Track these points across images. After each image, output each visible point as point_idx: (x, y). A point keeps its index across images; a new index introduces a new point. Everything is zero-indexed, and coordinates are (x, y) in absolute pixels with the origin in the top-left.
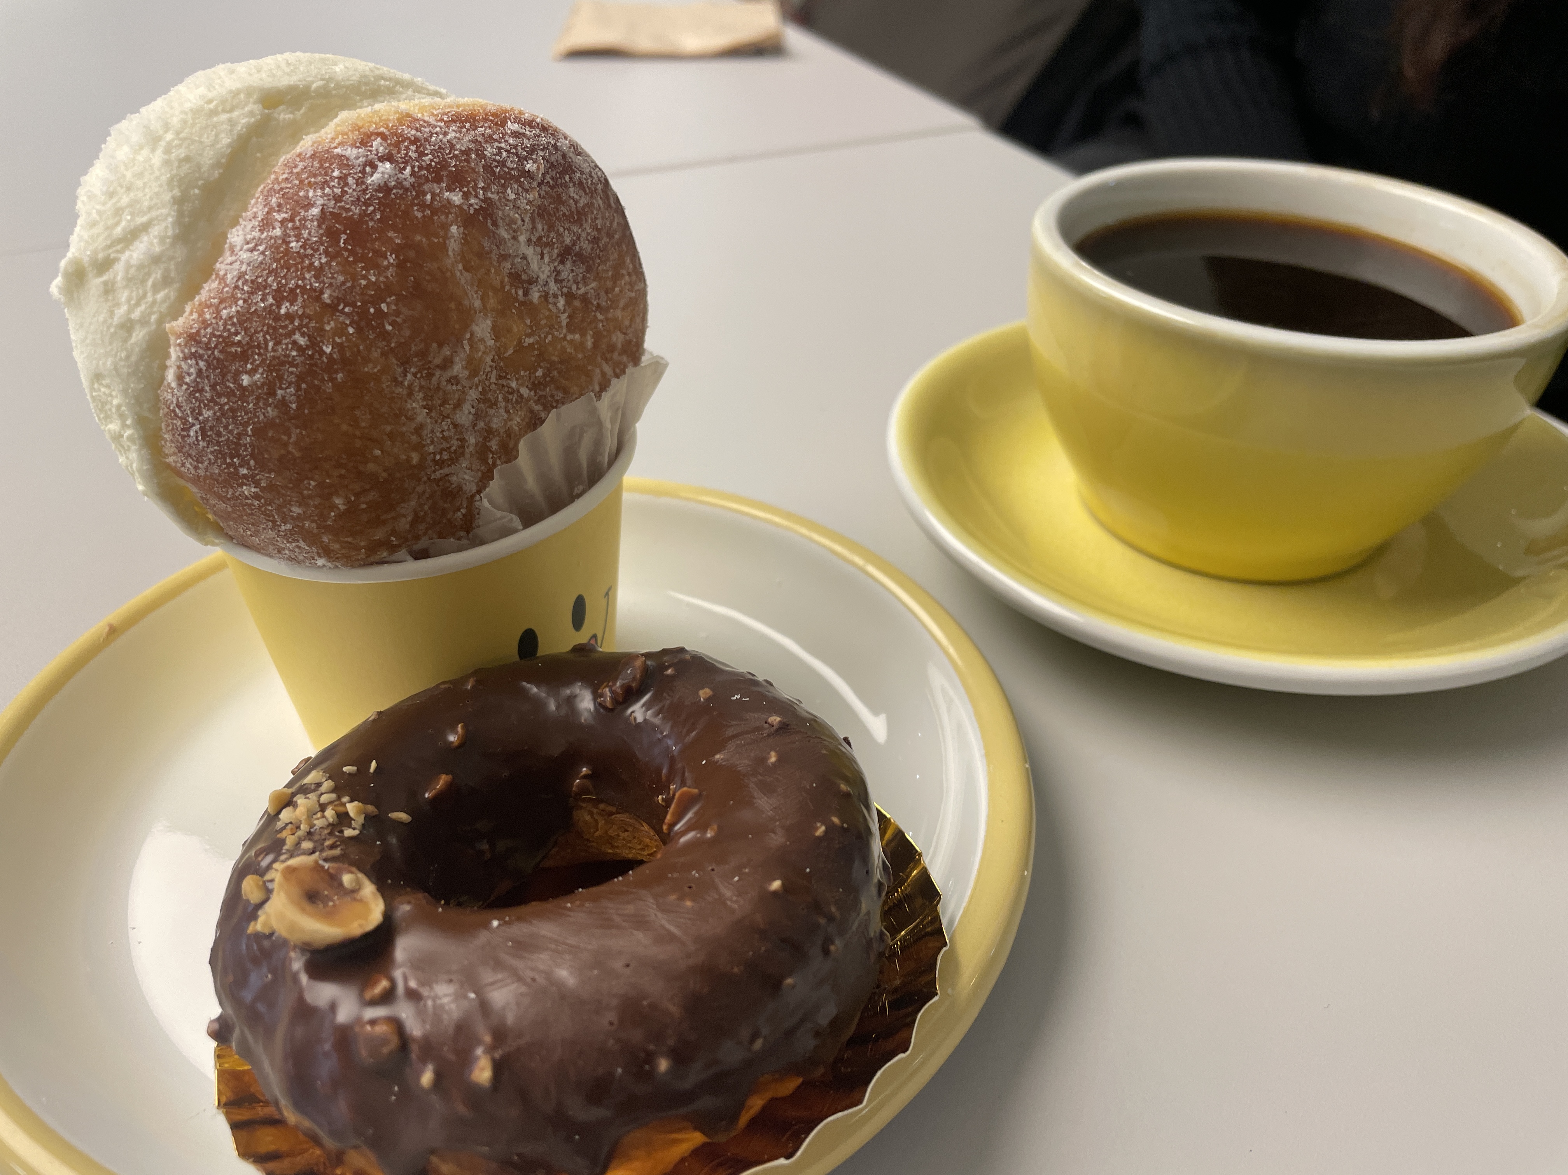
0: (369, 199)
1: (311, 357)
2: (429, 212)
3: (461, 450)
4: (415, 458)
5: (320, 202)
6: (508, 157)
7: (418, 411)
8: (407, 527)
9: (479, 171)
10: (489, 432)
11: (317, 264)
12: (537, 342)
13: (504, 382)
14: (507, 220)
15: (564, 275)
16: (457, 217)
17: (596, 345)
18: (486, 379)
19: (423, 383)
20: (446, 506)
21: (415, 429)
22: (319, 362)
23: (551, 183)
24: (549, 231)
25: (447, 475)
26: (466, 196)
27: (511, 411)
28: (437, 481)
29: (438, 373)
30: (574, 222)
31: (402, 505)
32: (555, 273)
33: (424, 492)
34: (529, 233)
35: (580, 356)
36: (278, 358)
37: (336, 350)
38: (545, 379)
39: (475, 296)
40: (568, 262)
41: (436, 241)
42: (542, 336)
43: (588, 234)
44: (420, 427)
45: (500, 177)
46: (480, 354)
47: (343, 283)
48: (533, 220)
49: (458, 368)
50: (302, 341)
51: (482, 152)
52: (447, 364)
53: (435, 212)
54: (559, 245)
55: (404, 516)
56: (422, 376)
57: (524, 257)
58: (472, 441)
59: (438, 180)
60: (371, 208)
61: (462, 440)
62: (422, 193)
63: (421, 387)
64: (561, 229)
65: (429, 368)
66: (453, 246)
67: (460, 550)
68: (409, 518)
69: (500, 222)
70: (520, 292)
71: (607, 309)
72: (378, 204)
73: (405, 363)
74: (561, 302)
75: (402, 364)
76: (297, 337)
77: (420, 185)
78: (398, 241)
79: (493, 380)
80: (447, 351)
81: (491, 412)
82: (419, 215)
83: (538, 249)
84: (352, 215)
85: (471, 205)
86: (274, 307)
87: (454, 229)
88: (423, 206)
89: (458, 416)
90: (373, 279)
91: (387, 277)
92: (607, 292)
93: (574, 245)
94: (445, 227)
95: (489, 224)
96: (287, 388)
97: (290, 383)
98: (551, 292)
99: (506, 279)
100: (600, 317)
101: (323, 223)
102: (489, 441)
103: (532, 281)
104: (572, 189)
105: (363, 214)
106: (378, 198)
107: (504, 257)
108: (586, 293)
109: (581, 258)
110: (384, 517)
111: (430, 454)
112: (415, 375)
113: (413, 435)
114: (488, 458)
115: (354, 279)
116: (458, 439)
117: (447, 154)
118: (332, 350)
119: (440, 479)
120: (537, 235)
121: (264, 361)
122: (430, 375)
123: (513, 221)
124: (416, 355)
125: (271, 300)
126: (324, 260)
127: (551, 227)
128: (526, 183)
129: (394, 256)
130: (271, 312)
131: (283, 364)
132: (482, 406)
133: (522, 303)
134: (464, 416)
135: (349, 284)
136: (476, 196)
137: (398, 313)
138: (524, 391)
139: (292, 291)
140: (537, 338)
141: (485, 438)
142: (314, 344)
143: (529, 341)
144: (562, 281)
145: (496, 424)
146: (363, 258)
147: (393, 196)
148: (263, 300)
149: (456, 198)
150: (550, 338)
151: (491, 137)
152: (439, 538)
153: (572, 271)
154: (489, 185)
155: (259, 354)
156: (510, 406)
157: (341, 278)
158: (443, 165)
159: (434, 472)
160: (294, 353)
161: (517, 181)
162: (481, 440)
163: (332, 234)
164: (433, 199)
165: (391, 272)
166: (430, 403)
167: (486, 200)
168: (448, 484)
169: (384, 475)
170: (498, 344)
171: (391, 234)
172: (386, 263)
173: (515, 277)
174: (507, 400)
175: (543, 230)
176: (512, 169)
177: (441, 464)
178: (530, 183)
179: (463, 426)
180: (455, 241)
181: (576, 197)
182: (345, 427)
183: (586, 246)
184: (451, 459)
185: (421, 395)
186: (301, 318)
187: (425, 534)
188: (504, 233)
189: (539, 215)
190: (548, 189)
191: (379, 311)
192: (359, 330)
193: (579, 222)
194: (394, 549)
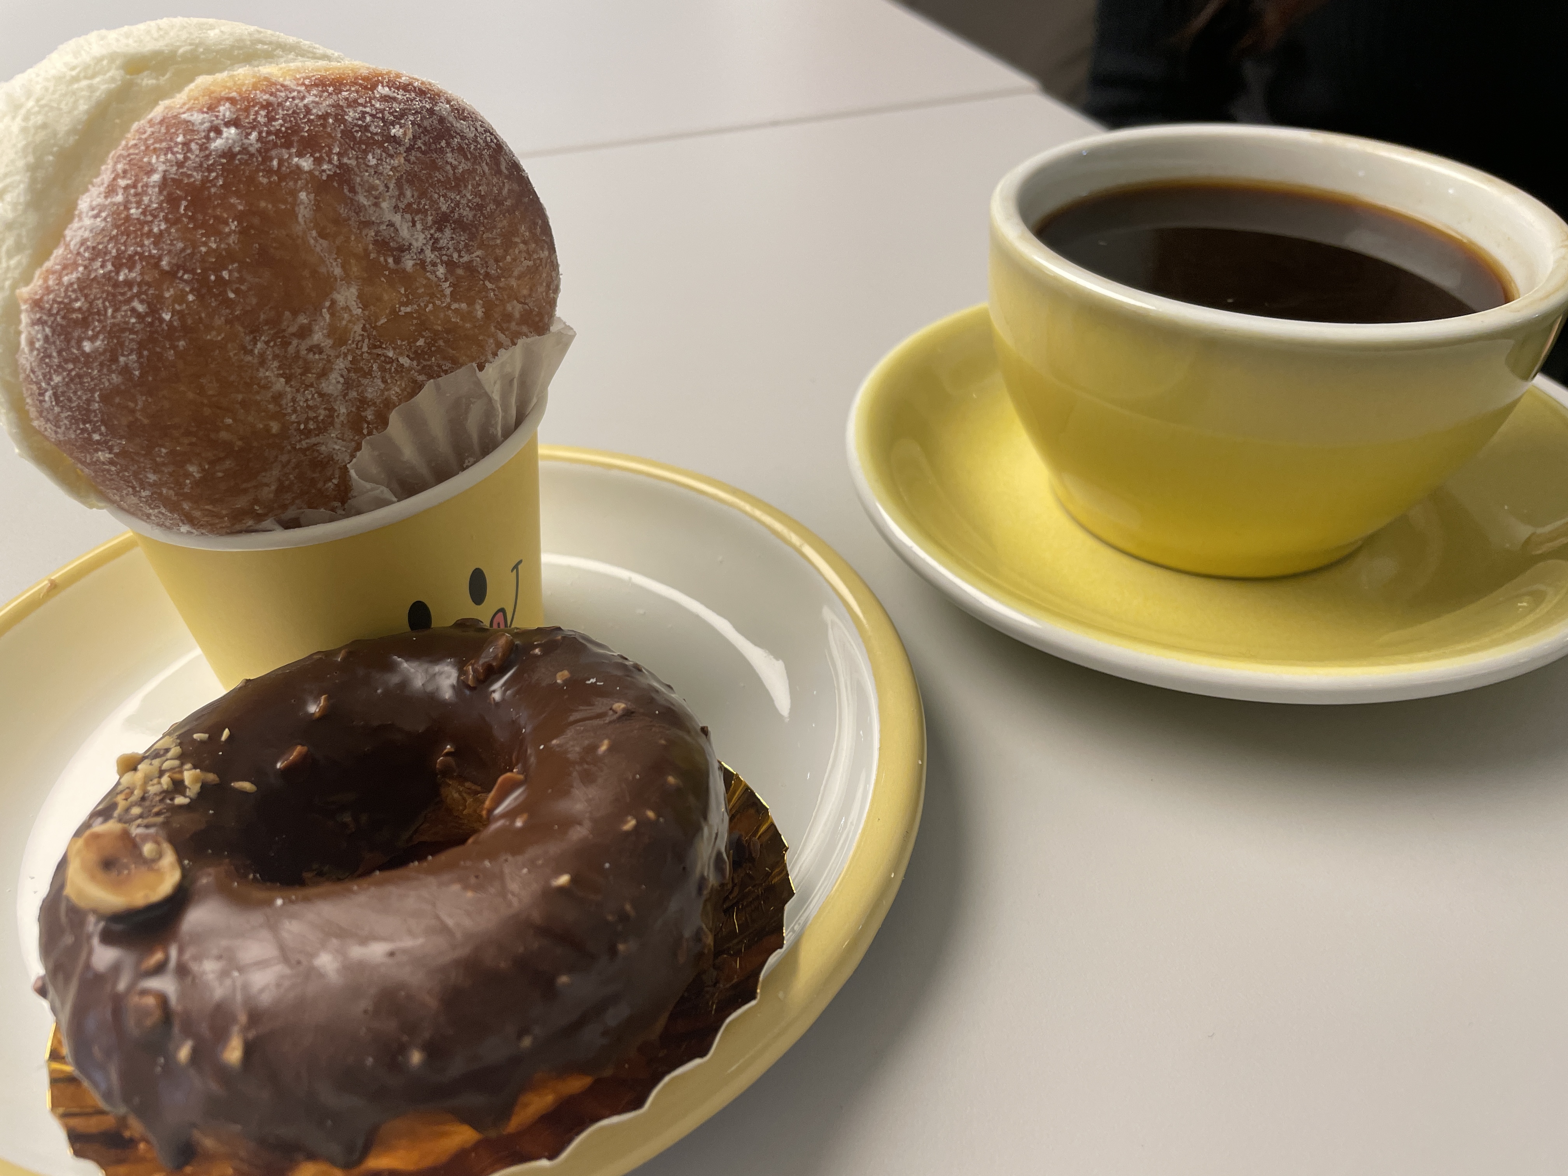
0: (212, 165)
1: (151, 324)
2: (276, 178)
3: (329, 420)
5: (161, 168)
6: (373, 122)
7: (274, 379)
8: (271, 496)
9: (336, 136)
10: (363, 402)
11: (156, 230)
12: (416, 311)
13: (379, 351)
14: (367, 186)
15: (443, 243)
16: (307, 183)
17: (487, 315)
18: (357, 348)
19: (277, 352)
20: (314, 475)
21: (272, 397)
22: (159, 329)
23: (423, 148)
24: (420, 198)
25: (315, 445)
26: (318, 161)
27: (389, 381)
28: (304, 451)
29: (295, 342)
30: (451, 189)
31: (264, 474)
32: (433, 241)
33: (289, 461)
34: (394, 200)
35: (468, 325)
36: (118, 325)
37: (176, 318)
38: (430, 349)
39: (334, 264)
40: (447, 230)
41: (283, 207)
42: (422, 304)
43: (469, 201)
44: (278, 396)
45: (361, 142)
46: (344, 323)
47: (183, 250)
48: (399, 185)
49: (318, 337)
50: (141, 308)
51: (343, 116)
52: (304, 332)
53: (282, 178)
54: (434, 212)
55: (267, 485)
56: (275, 344)
57: (391, 224)
58: (343, 410)
59: (288, 145)
60: (214, 174)
61: (331, 410)
62: (267, 159)
63: (276, 357)
64: (436, 196)
65: (284, 337)
66: (304, 212)
67: (331, 520)
68: (273, 488)
69: (358, 189)
70: (390, 260)
71: (498, 278)
72: (222, 170)
73: (255, 331)
74: (441, 270)
75: (252, 332)
76: (136, 304)
77: (267, 150)
78: (241, 208)
79: (365, 349)
80: (303, 320)
81: (365, 381)
82: (265, 181)
83: (408, 216)
84: (194, 181)
85: (324, 171)
86: (113, 274)
87: (303, 195)
88: (269, 172)
89: (323, 385)
90: (214, 246)
91: (229, 244)
92: (497, 261)
93: (452, 212)
94: (294, 193)
95: (346, 191)
96: (129, 355)
97: (132, 351)
98: (428, 260)
99: (371, 247)
100: (489, 285)
101: (164, 190)
102: (363, 411)
103: (403, 249)
104: (449, 155)
105: (205, 180)
106: (223, 164)
107: (368, 224)
108: (471, 261)
109: (461, 225)
110: (244, 486)
111: (293, 423)
112: (267, 343)
113: (270, 404)
114: (362, 429)
115: (195, 246)
116: (325, 409)
117: (301, 119)
118: (171, 318)
119: (308, 449)
120: (406, 202)
121: (104, 327)
122: (286, 344)
123: (373, 188)
124: (267, 322)
125: (109, 267)
126: (163, 226)
127: (423, 194)
128: (390, 148)
129: (236, 223)
130: (109, 279)
131: (123, 330)
132: (352, 375)
133: (392, 271)
134: (333, 384)
135: (189, 251)
136: (330, 162)
137: (241, 280)
138: (405, 361)
139: (131, 257)
140: (415, 306)
141: (358, 408)
142: (154, 310)
143: (404, 310)
144: (441, 249)
145: (370, 393)
146: (204, 225)
147: (237, 162)
148: (102, 266)
149: (306, 164)
150: (431, 306)
151: (355, 101)
152: (309, 507)
153: (452, 239)
154: (346, 150)
155: (99, 321)
156: (388, 376)
157: (180, 245)
158: (295, 130)
159: (300, 441)
160: (133, 320)
161: (380, 145)
162: (354, 409)
163: (173, 201)
164: (280, 164)
165: (233, 239)
166: (287, 371)
167: (341, 166)
168: (316, 454)
169: (240, 443)
170: (367, 313)
171: (233, 200)
172: (227, 230)
173: (382, 245)
174: (382, 369)
175: (413, 196)
176: (376, 134)
177: (307, 433)
178: (396, 149)
179: (330, 395)
180: (306, 208)
181: (455, 163)
182: (190, 395)
183: (468, 214)
184: (318, 428)
185: (276, 364)
186: (140, 285)
187: (293, 503)
188: (362, 199)
189: (408, 181)
190: (419, 154)
191: (219, 278)
192: (200, 297)
193: (457, 188)
194: (260, 518)
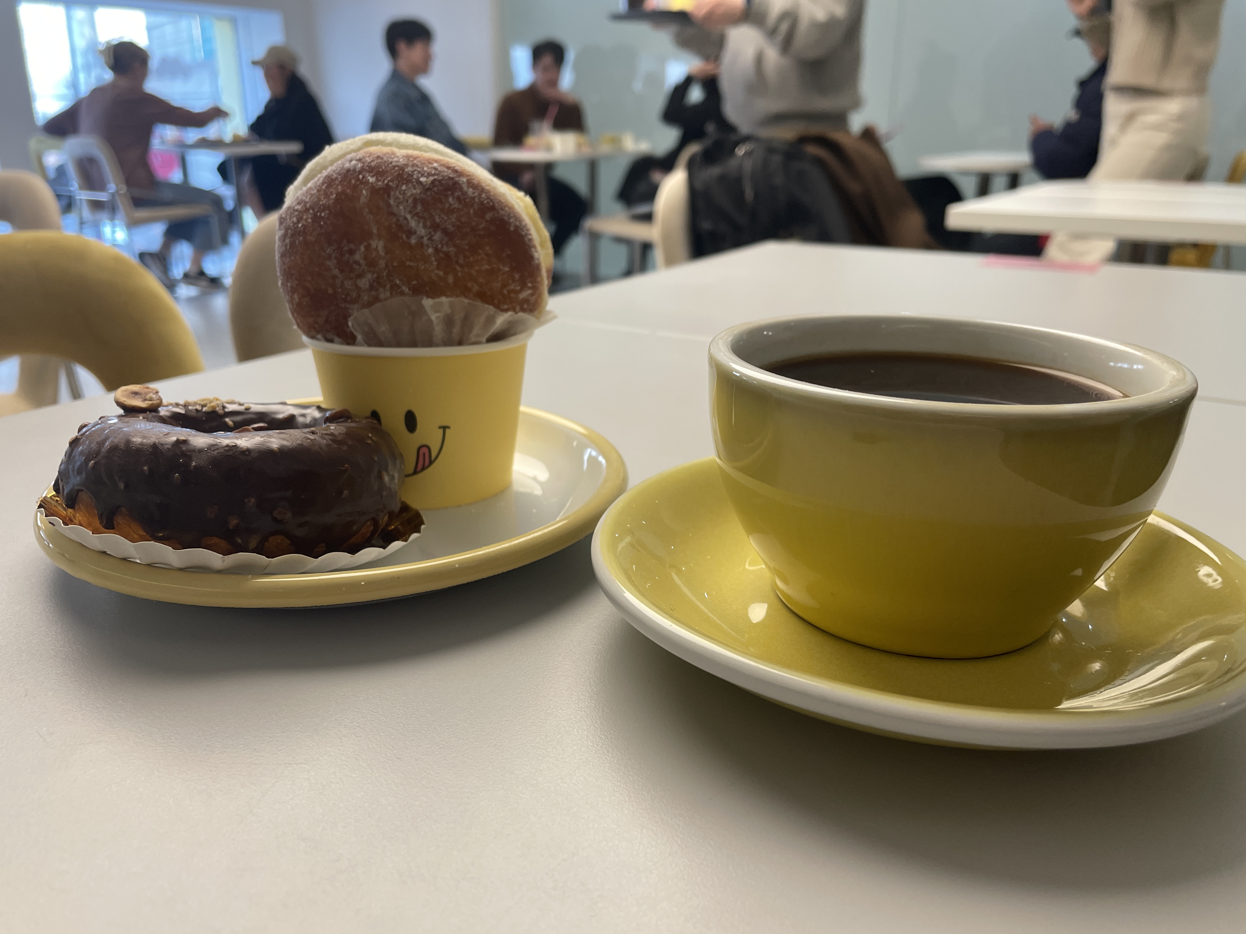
0: (342, 173)
2: (358, 183)
4: (330, 291)
6: (417, 174)
7: (334, 268)
8: (324, 322)
9: (394, 174)
11: (313, 193)
12: (415, 266)
13: (392, 278)
14: (396, 197)
15: (434, 238)
16: (370, 188)
18: (380, 272)
19: (337, 256)
21: (331, 276)
22: (297, 230)
24: (425, 211)
26: (378, 180)
30: (444, 213)
31: (321, 311)
32: (429, 235)
34: (410, 208)
35: (440, 282)
37: (303, 227)
39: (374, 227)
40: (437, 232)
41: (356, 194)
42: (419, 264)
44: (334, 277)
45: (404, 179)
46: (374, 256)
47: (316, 202)
48: (414, 202)
49: (357, 257)
50: (295, 221)
51: (405, 169)
52: (352, 252)
53: (361, 183)
54: (431, 221)
55: (322, 317)
56: (337, 252)
57: (406, 218)
60: (340, 176)
62: (360, 175)
63: (336, 258)
64: (435, 214)
65: (342, 251)
66: (363, 200)
68: (324, 319)
69: (391, 197)
70: (403, 235)
71: (464, 267)
72: (344, 175)
74: (430, 250)
77: (362, 172)
78: (340, 190)
79: (385, 274)
80: (352, 246)
82: (354, 183)
83: (416, 218)
84: (334, 178)
85: (379, 185)
87: (364, 192)
88: (358, 180)
89: (358, 282)
90: (325, 202)
92: (464, 257)
93: (442, 224)
94: (362, 190)
95: (385, 195)
98: (425, 243)
99: (394, 226)
100: (458, 268)
103: (412, 233)
104: (450, 199)
105: (337, 178)
106: (345, 173)
107: (393, 214)
108: (449, 252)
110: (313, 313)
113: (330, 279)
115: (320, 201)
120: (416, 211)
122: (342, 254)
123: (399, 199)
126: (316, 192)
127: (427, 210)
128: (416, 185)
133: (404, 242)
136: (384, 181)
140: (414, 264)
144: (433, 240)
147: (349, 173)
150: (423, 267)
151: (417, 165)
152: (337, 335)
153: (440, 237)
154: (394, 180)
158: (378, 167)
161: (412, 183)
164: (363, 178)
166: (341, 267)
167: (387, 185)
170: (388, 257)
172: (332, 197)
175: (421, 210)
176: (414, 179)
178: (419, 187)
179: (361, 288)
180: (364, 197)
183: (451, 228)
185: (336, 262)
187: (331, 330)
189: (420, 202)
